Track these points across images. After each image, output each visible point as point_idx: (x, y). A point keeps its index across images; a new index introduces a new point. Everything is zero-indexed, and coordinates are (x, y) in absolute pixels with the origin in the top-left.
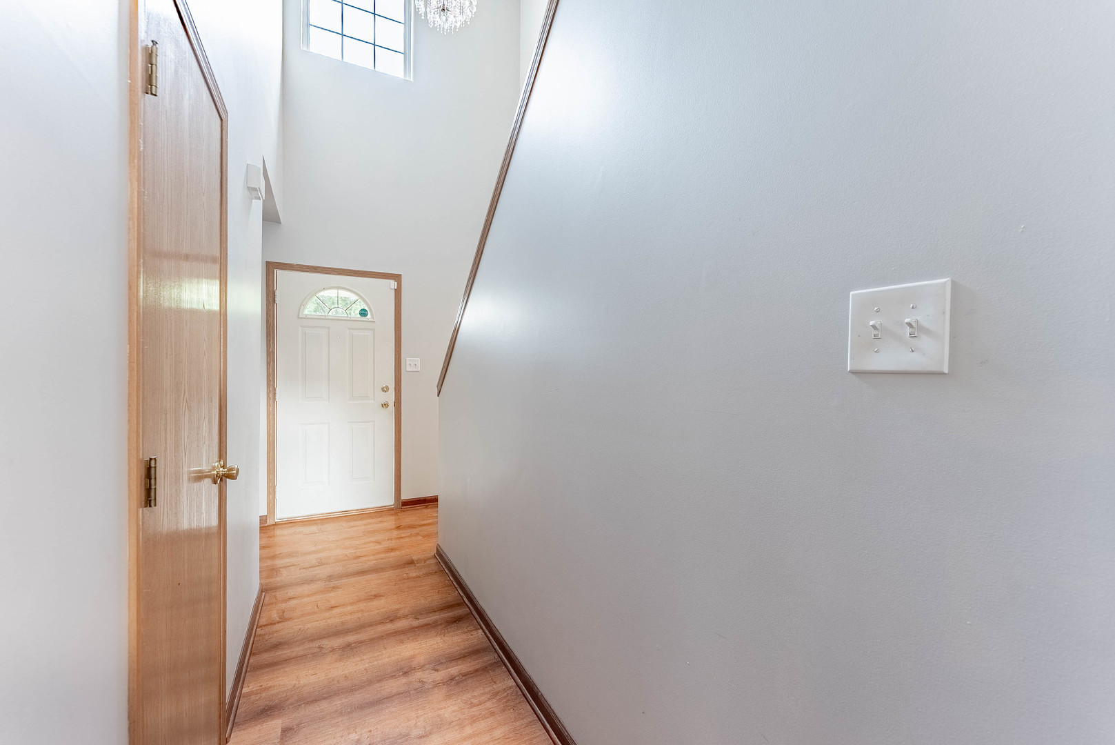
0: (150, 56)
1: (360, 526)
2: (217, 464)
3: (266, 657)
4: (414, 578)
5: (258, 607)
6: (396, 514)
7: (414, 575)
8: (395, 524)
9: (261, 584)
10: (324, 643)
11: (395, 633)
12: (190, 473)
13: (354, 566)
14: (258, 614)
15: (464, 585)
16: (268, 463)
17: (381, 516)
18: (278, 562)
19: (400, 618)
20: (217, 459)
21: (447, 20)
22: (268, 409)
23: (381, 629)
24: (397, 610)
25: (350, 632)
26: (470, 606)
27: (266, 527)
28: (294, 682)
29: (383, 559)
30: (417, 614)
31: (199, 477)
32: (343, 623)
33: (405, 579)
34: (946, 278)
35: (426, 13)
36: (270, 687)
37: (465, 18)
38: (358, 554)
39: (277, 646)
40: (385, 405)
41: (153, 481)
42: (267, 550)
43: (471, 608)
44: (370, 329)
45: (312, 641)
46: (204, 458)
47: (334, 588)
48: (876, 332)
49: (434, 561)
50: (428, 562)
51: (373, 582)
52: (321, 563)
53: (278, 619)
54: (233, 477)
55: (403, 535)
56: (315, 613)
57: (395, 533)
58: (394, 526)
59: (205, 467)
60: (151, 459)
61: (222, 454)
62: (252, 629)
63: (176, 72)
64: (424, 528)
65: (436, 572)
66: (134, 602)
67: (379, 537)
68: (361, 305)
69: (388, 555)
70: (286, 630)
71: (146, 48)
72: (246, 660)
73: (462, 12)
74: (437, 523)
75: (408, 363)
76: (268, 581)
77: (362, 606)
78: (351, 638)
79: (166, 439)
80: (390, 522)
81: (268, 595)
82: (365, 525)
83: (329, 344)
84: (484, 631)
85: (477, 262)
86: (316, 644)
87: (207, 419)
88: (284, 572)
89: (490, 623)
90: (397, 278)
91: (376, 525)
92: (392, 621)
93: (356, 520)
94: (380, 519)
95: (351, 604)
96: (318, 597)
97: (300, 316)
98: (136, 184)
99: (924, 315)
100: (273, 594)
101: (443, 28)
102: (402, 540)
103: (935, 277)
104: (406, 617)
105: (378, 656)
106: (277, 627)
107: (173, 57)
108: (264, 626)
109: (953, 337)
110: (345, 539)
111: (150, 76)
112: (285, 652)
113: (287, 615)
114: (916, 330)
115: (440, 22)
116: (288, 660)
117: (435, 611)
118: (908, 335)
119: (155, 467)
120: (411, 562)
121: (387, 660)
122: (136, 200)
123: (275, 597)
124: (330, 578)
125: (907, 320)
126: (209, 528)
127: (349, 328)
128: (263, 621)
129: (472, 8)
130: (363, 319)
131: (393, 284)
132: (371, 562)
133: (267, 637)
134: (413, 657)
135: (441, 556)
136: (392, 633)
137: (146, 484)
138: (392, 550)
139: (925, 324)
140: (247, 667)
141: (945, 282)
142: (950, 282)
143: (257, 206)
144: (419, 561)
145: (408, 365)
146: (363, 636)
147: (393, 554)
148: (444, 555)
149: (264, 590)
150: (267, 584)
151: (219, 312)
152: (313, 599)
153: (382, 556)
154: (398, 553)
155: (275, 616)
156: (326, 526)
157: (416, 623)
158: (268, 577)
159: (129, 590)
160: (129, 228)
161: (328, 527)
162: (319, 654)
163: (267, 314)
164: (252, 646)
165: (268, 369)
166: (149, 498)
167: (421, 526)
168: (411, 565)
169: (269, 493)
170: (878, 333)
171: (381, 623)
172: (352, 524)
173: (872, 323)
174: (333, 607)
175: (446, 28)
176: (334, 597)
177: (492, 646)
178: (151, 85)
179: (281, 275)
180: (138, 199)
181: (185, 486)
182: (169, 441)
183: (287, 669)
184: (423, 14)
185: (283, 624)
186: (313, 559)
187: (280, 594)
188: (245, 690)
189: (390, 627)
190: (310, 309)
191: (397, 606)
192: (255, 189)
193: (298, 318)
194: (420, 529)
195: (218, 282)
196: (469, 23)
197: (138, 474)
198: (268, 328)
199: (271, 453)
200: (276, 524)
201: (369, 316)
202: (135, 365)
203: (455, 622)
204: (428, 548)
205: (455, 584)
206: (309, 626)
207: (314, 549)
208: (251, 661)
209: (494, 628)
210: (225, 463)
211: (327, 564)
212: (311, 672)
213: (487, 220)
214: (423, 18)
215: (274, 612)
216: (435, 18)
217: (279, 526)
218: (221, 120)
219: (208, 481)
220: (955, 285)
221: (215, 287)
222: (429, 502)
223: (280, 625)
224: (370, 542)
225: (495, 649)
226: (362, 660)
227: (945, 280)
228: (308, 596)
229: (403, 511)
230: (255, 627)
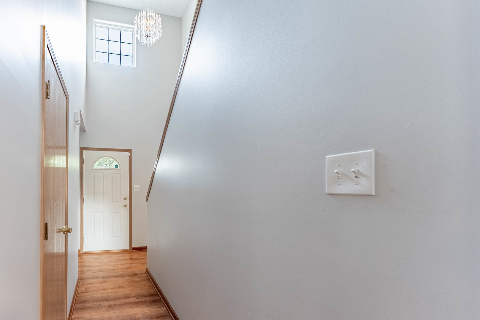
0: (48, 86)
1: (115, 257)
2: (65, 227)
3: (81, 305)
4: (137, 281)
5: (77, 285)
6: (130, 253)
7: (137, 280)
8: (130, 257)
9: (78, 277)
10: (101, 303)
11: (129, 303)
12: (57, 229)
13: (113, 274)
14: (78, 288)
15: (158, 286)
16: (81, 228)
17: (124, 254)
18: (85, 269)
19: (131, 297)
20: (65, 225)
21: (149, 40)
22: (81, 206)
23: (123, 301)
24: (130, 294)
25: (111, 300)
26: (160, 296)
27: (81, 255)
28: (91, 317)
29: (124, 272)
30: (138, 296)
31: (59, 231)
32: (108, 296)
33: (133, 281)
34: (372, 149)
35: (140, 39)
36: (82, 317)
37: (157, 38)
38: (115, 269)
39: (84, 302)
40: (125, 206)
41: (47, 230)
42: (81, 264)
43: (161, 297)
44: (119, 173)
45: (97, 301)
46: (61, 224)
47: (105, 282)
48: (339, 175)
49: (145, 275)
50: (143, 275)
51: (120, 281)
52: (100, 271)
53: (84, 291)
54: (70, 232)
55: (133, 262)
56: (98, 291)
57: (129, 261)
58: (129, 258)
59: (61, 228)
60: (47, 223)
61: (66, 224)
62: (75, 294)
63: (54, 87)
64: (142, 260)
65: (146, 280)
66: (42, 272)
67: (123, 262)
68: (115, 163)
69: (127, 270)
70: (88, 296)
71: (47, 83)
72: (74, 305)
73: (155, 35)
74: (146, 259)
75: (134, 187)
76: (81, 276)
77: (116, 290)
78: (112, 303)
79: (50, 216)
80: (127, 256)
81: (81, 281)
82: (117, 257)
83: (103, 180)
84: (166, 308)
85: (162, 144)
86: (98, 303)
87: (62, 210)
88: (87, 273)
89: (169, 305)
90: (130, 151)
91: (122, 257)
92: (128, 298)
93: (114, 255)
94: (124, 255)
95: (112, 289)
96: (99, 284)
97: (93, 168)
98: (44, 130)
99: (362, 167)
100: (83, 281)
101: (148, 44)
102: (132, 265)
103: (367, 149)
104: (133, 297)
105: (122, 312)
106: (84, 294)
107: (53, 83)
108: (80, 293)
109: (377, 178)
110: (109, 262)
111: (48, 93)
112: (87, 304)
113: (88, 290)
114: (358, 175)
115: (146, 42)
116: (88, 308)
117: (145, 296)
118: (354, 177)
119: (48, 226)
120: (136, 275)
121: (125, 314)
122: (43, 135)
123: (83, 282)
124: (104, 277)
125: (353, 170)
126: (62, 253)
127: (111, 173)
128: (79, 291)
129: (160, 33)
130: (117, 169)
131: (128, 154)
132: (119, 273)
133: (80, 298)
134: (136, 314)
135: (148, 273)
136: (128, 303)
137: (45, 231)
138: (128, 268)
139: (362, 171)
140: (74, 308)
141: (371, 152)
142: (374, 151)
143: (78, 127)
144: (139, 274)
145: (134, 188)
146: (117, 302)
147: (128, 270)
148: (149, 273)
149: (80, 279)
150: (80, 277)
151: (65, 168)
152: (97, 285)
153: (124, 270)
154: (130, 270)
155: (83, 290)
156: (102, 256)
157: (137, 300)
158: (81, 274)
159: (41, 267)
160: (42, 145)
161: (103, 256)
162: (99, 307)
163: (81, 168)
164: (75, 301)
165: (81, 190)
166: (46, 237)
167: (140, 259)
168: (136, 276)
169: (81, 240)
170: (340, 177)
171: (123, 298)
172: (112, 256)
173: (336, 171)
174: (104, 289)
175: (149, 44)
176: (106, 285)
177: (170, 315)
178: (48, 96)
179: (86, 152)
180: (44, 134)
181: (55, 234)
182: (51, 217)
183: (88, 311)
184: (139, 40)
185: (86, 293)
186: (97, 269)
187: (85, 282)
188: (73, 317)
189: (127, 300)
190: (96, 166)
191: (130, 292)
192: (77, 121)
193: (92, 169)
194: (140, 260)
195: (65, 156)
196: (158, 40)
197: (43, 227)
198: (81, 174)
199: (82, 224)
200: (84, 254)
201: (119, 168)
202: (43, 190)
203: (154, 302)
204: (143, 269)
205: (154, 286)
206: (96, 295)
207: (97, 265)
208: (75, 306)
209: (170, 307)
210: (67, 226)
211: (102, 271)
212: (96, 314)
213: (166, 126)
214: (139, 41)
215: (83, 288)
216: (145, 41)
217: (85, 254)
218: (67, 99)
219: (62, 233)
220: (376, 153)
221: (64, 158)
222: (143, 249)
223: (85, 293)
224: (119, 264)
225: (171, 317)
226: (116, 312)
227: (371, 150)
228: (96, 283)
229: (133, 252)
230: (76, 293)
